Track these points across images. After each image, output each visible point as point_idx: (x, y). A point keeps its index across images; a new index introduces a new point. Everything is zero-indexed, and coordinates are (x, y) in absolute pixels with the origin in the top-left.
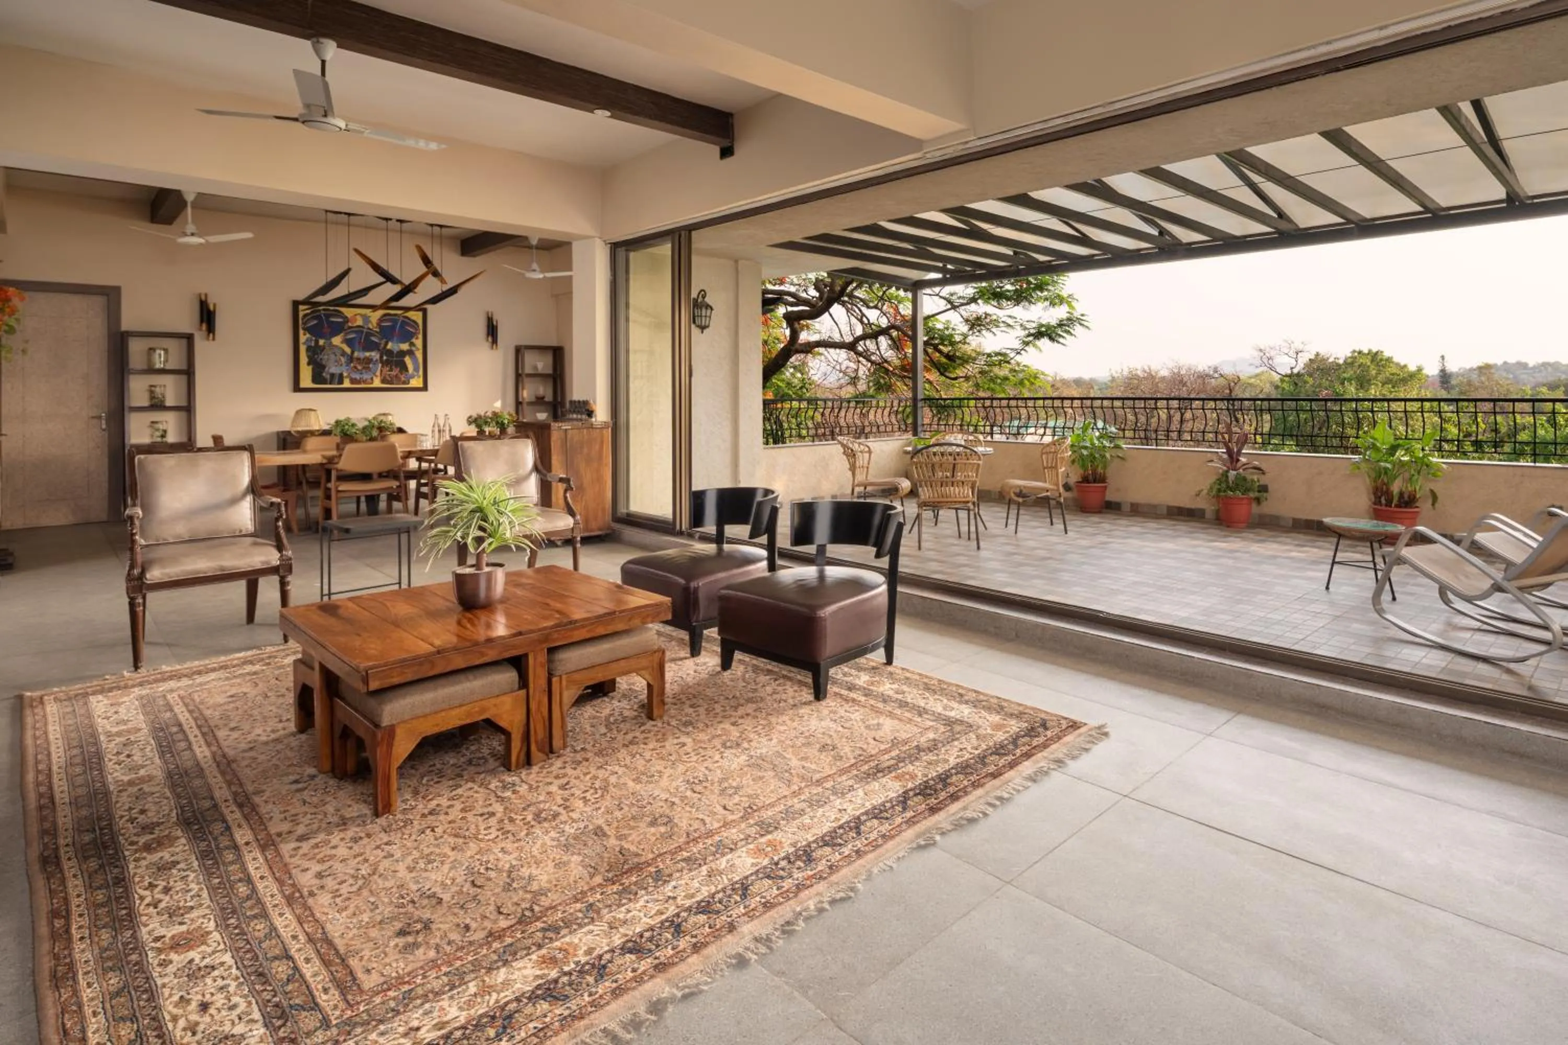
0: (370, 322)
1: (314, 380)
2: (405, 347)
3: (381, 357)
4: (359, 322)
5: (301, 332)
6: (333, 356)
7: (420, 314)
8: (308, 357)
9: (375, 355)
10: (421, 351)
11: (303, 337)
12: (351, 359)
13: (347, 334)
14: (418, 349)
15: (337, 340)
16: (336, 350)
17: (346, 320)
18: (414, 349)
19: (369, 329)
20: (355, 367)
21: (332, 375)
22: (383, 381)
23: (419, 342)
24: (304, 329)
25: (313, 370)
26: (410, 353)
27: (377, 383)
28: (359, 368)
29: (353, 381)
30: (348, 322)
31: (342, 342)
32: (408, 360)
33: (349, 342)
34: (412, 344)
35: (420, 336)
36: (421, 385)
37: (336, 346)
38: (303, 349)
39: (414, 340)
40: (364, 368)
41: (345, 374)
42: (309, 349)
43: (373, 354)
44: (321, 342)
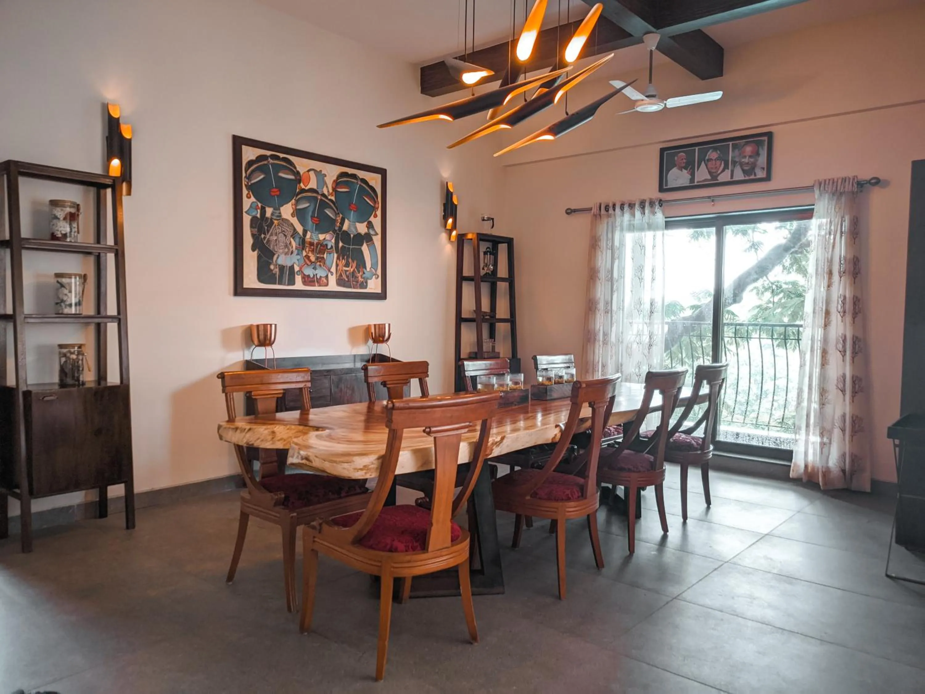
0: (325, 183)
1: (261, 279)
2: (362, 228)
3: (337, 243)
4: (313, 184)
5: (245, 192)
6: (281, 237)
7: (379, 177)
8: (253, 235)
9: (328, 238)
10: (379, 236)
11: (247, 202)
12: (303, 244)
13: (297, 201)
14: (377, 234)
15: (287, 211)
16: (286, 228)
17: (298, 178)
18: (372, 232)
19: (323, 195)
20: (308, 257)
21: (282, 268)
22: (340, 282)
23: (377, 222)
24: (249, 187)
25: (259, 257)
26: (368, 238)
27: (333, 286)
28: (313, 258)
29: (307, 280)
30: (299, 181)
31: (293, 215)
32: (365, 248)
33: (299, 214)
34: (370, 225)
35: (379, 213)
36: (379, 290)
37: (286, 221)
38: (247, 220)
39: (372, 219)
40: (317, 258)
41: (297, 268)
42: (254, 221)
43: (328, 236)
44: (269, 211)
